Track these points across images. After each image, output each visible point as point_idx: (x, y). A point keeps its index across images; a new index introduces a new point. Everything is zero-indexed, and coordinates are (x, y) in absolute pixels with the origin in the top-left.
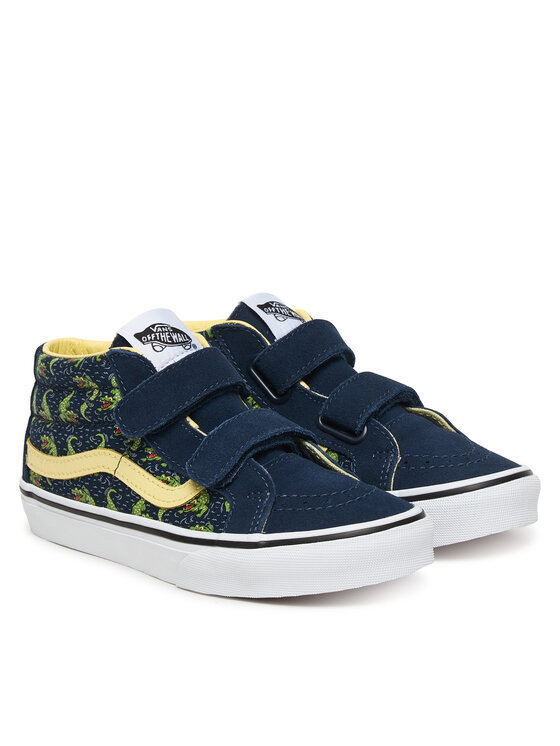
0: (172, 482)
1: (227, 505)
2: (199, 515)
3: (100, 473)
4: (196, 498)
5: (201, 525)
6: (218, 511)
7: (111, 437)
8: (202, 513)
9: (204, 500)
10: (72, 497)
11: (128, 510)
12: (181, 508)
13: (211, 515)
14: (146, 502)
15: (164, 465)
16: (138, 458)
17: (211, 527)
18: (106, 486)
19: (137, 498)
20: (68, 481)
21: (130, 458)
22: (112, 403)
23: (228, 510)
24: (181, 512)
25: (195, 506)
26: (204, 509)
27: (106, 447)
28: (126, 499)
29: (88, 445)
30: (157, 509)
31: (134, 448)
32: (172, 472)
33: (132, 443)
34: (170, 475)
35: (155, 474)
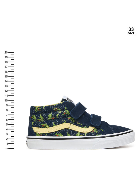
3: (64, 129)
4: (94, 130)
6: (101, 131)
7: (67, 120)
8: (97, 132)
9: (96, 130)
10: (55, 136)
11: (75, 135)
13: (99, 132)
14: (80, 133)
15: (81, 125)
16: (75, 124)
18: (67, 131)
19: (77, 132)
20: (53, 132)
21: (73, 124)
22: (66, 113)
23: (103, 131)
24: (91, 133)
27: (66, 122)
28: (74, 133)
29: (60, 123)
30: (84, 133)
31: (73, 122)
32: (84, 126)
33: (72, 121)
35: (80, 127)
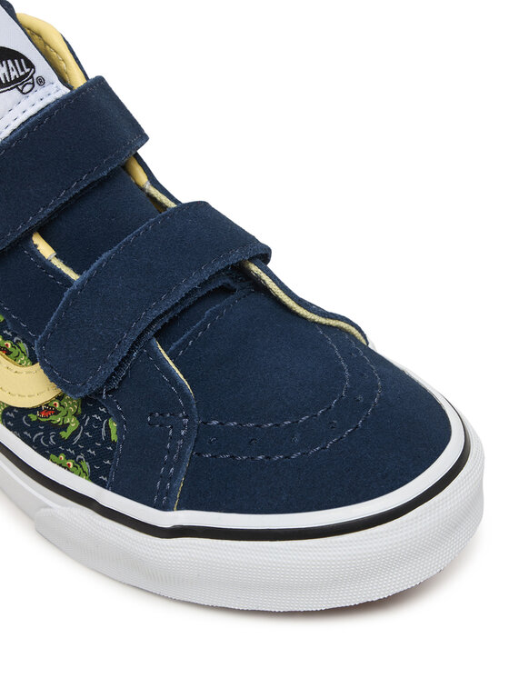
0: (15, 352)
1: (113, 426)
2: (65, 435)
4: (59, 398)
5: (68, 457)
6: (97, 434)
8: (70, 431)
9: (72, 406)
12: (33, 410)
13: (84, 439)
17: (86, 465)
23: (114, 437)
24: (33, 417)
25: (56, 412)
26: (73, 424)
32: (15, 333)
34: (11, 339)
